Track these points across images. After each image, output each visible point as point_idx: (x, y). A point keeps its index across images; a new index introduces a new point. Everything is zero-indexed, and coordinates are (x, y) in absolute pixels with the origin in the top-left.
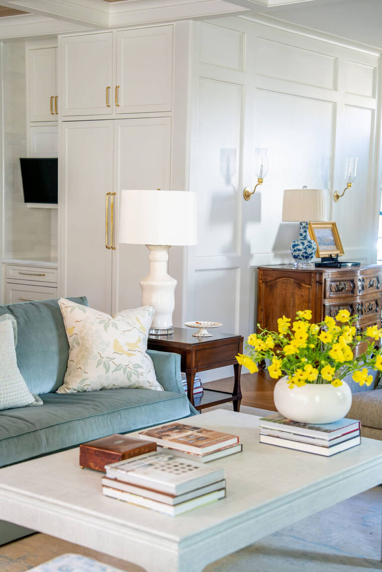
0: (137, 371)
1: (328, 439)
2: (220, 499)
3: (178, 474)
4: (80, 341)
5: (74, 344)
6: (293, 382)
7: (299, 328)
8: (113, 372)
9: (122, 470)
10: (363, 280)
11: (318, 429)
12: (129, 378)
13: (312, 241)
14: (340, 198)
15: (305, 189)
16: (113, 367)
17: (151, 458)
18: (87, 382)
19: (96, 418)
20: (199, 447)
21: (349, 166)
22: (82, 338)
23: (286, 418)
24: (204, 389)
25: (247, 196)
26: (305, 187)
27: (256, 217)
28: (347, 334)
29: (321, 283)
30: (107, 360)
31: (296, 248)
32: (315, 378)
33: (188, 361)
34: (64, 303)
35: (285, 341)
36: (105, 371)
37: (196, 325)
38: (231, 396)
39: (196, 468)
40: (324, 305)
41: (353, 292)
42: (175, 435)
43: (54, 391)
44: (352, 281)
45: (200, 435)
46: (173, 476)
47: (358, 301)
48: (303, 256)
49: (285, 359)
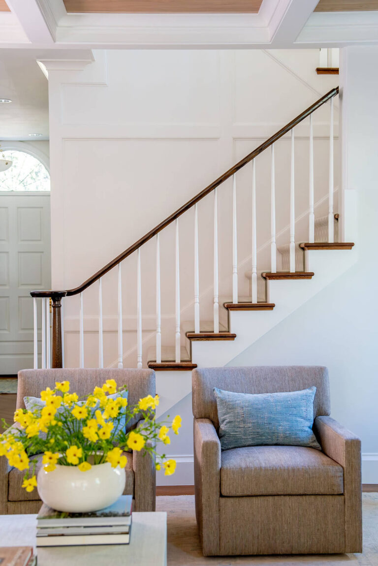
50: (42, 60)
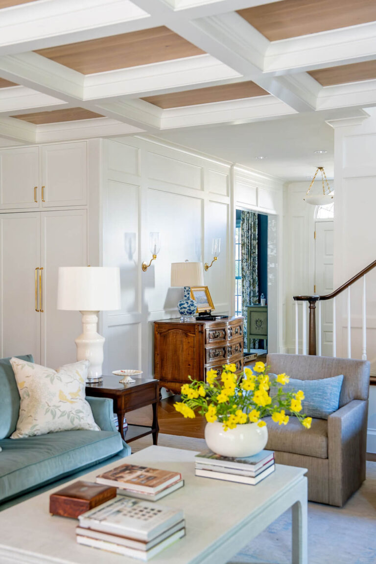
0: (79, 416)
1: (254, 470)
2: (181, 538)
3: (146, 520)
4: (30, 393)
5: (25, 396)
6: (227, 426)
7: (227, 379)
8: (59, 418)
9: (95, 519)
10: (231, 329)
11: (245, 462)
12: (72, 422)
13: (194, 301)
14: (209, 268)
15: (187, 262)
16: (58, 413)
17: (117, 504)
18: (37, 427)
19: (50, 461)
20: (152, 486)
21: (214, 244)
22: (32, 391)
23: (215, 454)
24: (128, 424)
25: (144, 268)
26: (187, 260)
27: (152, 284)
28: (264, 382)
29: (202, 333)
30: (54, 407)
31: (182, 307)
32: (245, 421)
33: (119, 403)
34: (14, 361)
35: (215, 390)
36: (52, 418)
37: (122, 373)
38: (150, 429)
39: (159, 511)
40: (205, 349)
41: (224, 338)
42: (128, 476)
43: (8, 437)
44: (224, 330)
45: (149, 474)
46: (142, 522)
47: (229, 345)
48: (187, 312)
49: (219, 406)
50: (329, 121)
